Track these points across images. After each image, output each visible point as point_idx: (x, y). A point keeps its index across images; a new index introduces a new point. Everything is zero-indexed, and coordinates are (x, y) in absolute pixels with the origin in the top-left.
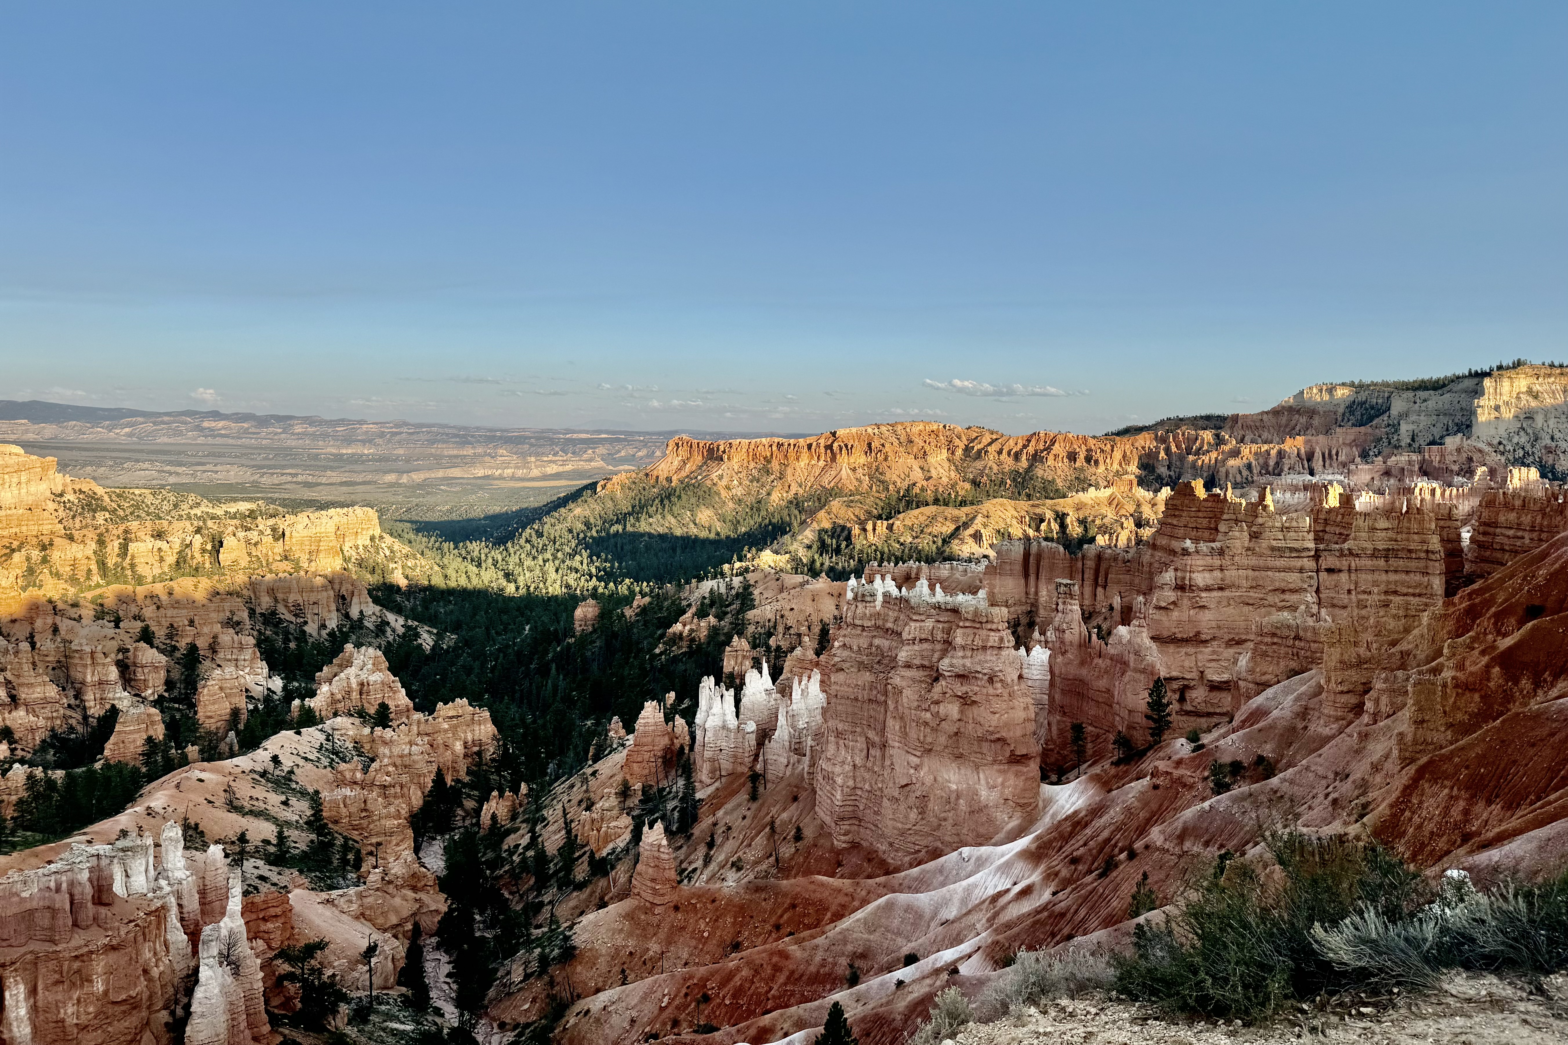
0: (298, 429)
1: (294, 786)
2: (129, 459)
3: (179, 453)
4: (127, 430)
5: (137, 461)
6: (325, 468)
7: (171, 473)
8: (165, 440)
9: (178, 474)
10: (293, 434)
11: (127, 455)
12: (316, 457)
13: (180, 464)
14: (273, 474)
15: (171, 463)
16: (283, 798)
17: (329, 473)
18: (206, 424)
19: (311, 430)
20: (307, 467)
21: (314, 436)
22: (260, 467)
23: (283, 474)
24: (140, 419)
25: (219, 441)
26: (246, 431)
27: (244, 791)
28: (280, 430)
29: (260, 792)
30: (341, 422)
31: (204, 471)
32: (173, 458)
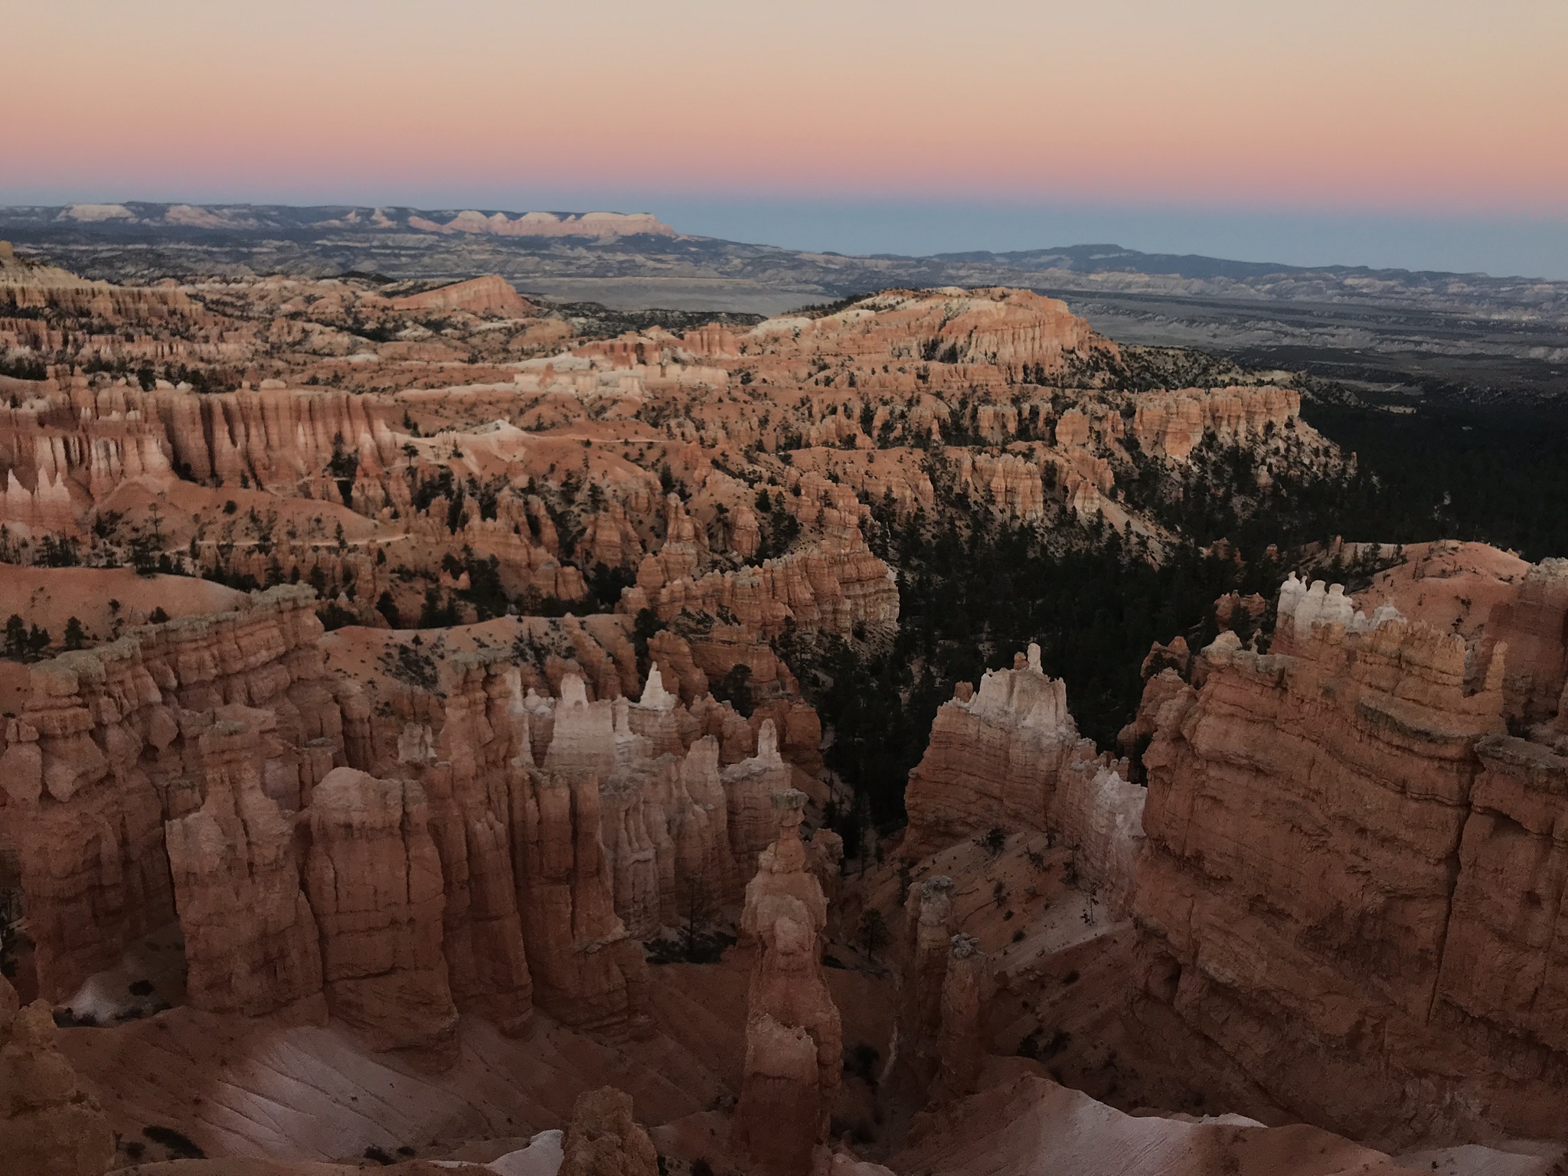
0: (1453, 289)
2: (1254, 317)
3: (1305, 313)
4: (1269, 286)
5: (1260, 319)
6: (1460, 337)
7: (1286, 334)
8: (1302, 298)
9: (1294, 336)
10: (1445, 294)
11: (1251, 313)
12: (1453, 323)
13: (1302, 324)
14: (1393, 341)
15: (1293, 324)
17: (1462, 343)
18: (1349, 281)
19: (1467, 290)
20: (1434, 335)
21: (1467, 298)
22: (1382, 332)
23: (1405, 342)
24: (1283, 275)
25: (1354, 300)
26: (1391, 290)
28: (1430, 290)
30: (1512, 280)
31: (1321, 334)
32: (1298, 317)
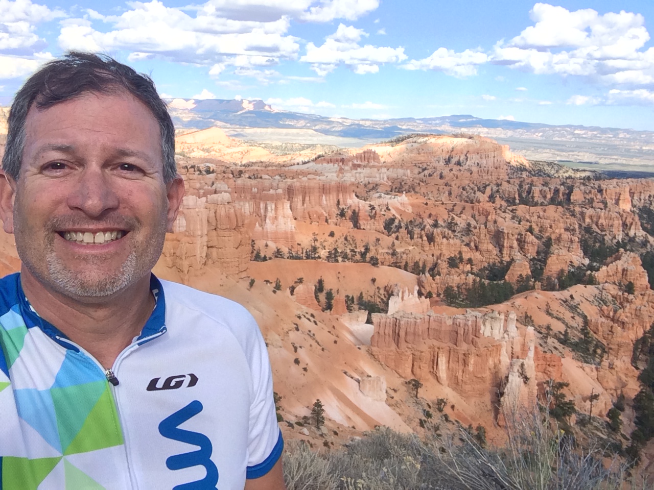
0: (621, 136)
1: (578, 310)
2: (541, 147)
3: (563, 146)
4: (541, 134)
5: (544, 148)
6: (633, 157)
7: (558, 155)
8: (557, 139)
9: (561, 156)
10: (618, 138)
11: (539, 145)
12: (628, 151)
13: (563, 151)
14: (605, 158)
15: (558, 150)
16: (572, 315)
17: (634, 159)
18: (576, 132)
19: (628, 136)
20: (622, 156)
21: (629, 140)
22: (600, 154)
23: (611, 159)
24: (547, 129)
25: (581, 140)
26: (595, 136)
27: (556, 307)
28: (611, 136)
29: (562, 309)
30: (644, 132)
31: (573, 155)
32: (560, 147)
